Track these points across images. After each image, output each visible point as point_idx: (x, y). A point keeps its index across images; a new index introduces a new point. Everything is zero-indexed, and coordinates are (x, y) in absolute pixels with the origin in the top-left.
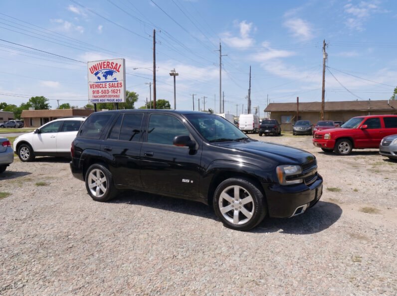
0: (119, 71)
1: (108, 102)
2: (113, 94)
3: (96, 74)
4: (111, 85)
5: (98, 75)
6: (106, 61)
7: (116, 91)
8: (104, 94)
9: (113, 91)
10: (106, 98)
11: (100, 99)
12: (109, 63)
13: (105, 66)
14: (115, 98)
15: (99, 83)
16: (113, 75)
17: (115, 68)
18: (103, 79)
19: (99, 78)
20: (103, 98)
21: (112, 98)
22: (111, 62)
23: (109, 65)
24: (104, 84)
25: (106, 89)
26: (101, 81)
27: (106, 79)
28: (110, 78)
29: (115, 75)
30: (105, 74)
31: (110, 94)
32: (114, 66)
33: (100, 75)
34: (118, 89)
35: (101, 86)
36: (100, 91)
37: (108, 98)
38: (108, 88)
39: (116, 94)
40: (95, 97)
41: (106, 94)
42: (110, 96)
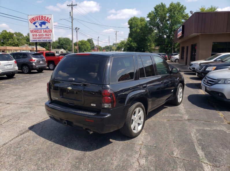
0: (49, 23)
1: (43, 41)
2: (46, 37)
3: (34, 24)
4: (45, 31)
5: (36, 24)
6: (41, 16)
7: (48, 35)
9: (46, 35)
10: (42, 39)
11: (38, 40)
13: (40, 19)
14: (48, 39)
15: (37, 30)
16: (46, 25)
19: (36, 26)
20: (40, 39)
21: (46, 39)
23: (43, 18)
24: (40, 30)
26: (38, 28)
29: (47, 25)
30: (40, 24)
31: (44, 36)
33: (37, 24)
34: (50, 33)
35: (38, 31)
36: (38, 35)
37: (43, 39)
38: (43, 33)
39: (48, 37)
40: (34, 38)
41: (42, 37)
42: (44, 38)
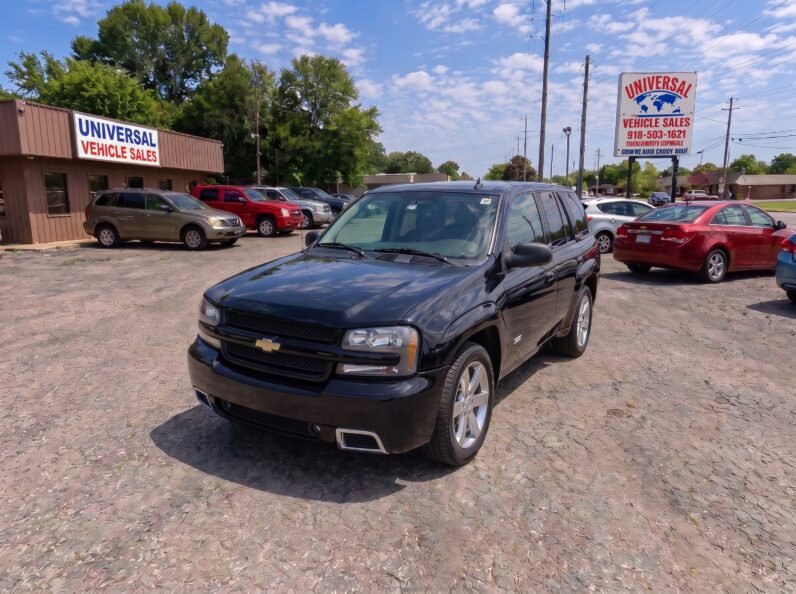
8: (652, 139)
12: (669, 79)
17: (679, 90)
18: (653, 110)
22: (671, 77)
25: (657, 129)
27: (659, 109)
28: (667, 108)
32: (678, 85)
